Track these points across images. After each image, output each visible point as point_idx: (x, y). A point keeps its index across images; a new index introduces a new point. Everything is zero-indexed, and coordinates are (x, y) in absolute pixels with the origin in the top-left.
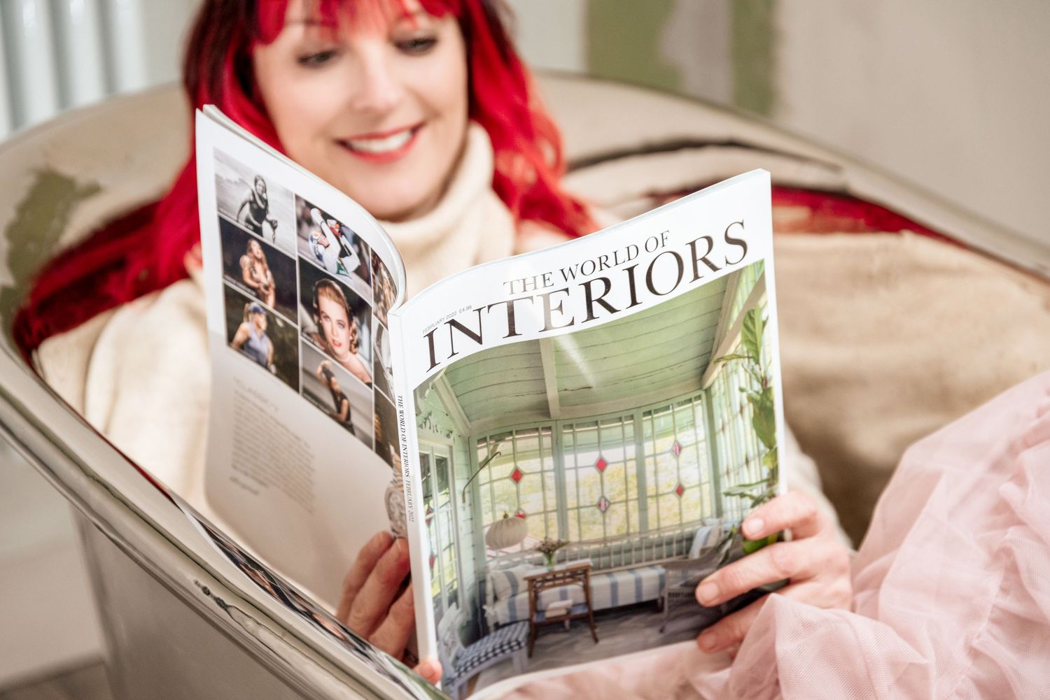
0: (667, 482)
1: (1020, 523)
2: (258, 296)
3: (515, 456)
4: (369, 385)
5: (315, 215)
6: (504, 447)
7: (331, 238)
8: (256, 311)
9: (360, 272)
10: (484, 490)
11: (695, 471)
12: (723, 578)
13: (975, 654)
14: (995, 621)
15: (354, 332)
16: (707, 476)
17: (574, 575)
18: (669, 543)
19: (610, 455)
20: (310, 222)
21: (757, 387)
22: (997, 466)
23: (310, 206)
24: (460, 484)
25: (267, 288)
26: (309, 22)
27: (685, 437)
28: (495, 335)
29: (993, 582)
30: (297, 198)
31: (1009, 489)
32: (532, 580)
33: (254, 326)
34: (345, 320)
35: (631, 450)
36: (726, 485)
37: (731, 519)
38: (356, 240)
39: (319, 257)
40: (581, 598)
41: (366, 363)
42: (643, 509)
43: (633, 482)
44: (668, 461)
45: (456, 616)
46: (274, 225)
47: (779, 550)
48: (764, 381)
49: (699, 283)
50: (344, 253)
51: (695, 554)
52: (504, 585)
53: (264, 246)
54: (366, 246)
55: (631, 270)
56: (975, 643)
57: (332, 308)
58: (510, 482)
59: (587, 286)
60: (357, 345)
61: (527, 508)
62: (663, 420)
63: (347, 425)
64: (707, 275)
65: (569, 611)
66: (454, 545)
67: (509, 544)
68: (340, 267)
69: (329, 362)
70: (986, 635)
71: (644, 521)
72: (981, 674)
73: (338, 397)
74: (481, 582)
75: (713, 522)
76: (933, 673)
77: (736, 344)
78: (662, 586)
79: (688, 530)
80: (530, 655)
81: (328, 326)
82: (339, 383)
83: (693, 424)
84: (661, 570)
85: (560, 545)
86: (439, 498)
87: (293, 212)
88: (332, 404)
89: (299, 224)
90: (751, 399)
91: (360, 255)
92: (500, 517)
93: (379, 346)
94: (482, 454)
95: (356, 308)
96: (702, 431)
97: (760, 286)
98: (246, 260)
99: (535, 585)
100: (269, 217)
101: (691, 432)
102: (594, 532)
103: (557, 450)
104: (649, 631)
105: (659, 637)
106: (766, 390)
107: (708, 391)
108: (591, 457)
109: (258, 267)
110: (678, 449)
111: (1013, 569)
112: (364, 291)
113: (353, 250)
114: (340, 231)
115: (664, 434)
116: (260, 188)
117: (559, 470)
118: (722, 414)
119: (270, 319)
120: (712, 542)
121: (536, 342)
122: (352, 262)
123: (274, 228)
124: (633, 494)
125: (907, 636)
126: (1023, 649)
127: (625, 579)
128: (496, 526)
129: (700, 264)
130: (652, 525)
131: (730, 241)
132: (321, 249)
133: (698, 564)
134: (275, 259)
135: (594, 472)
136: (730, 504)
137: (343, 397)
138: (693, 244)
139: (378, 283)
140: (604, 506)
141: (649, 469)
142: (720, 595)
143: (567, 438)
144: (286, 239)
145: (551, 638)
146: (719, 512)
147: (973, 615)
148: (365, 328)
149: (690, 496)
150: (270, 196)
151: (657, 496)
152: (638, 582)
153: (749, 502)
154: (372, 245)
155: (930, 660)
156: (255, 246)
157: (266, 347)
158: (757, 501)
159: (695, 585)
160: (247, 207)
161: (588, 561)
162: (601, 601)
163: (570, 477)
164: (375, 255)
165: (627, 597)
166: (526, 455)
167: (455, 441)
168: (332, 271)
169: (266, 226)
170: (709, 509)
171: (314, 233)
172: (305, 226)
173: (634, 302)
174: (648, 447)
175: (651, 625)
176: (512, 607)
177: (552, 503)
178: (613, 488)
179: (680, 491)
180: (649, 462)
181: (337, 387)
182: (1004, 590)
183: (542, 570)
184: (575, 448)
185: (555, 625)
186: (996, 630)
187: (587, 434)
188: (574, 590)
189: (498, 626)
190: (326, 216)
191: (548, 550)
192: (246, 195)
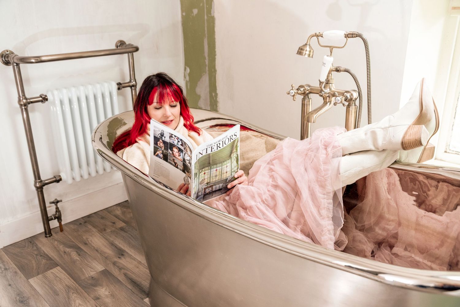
0: (225, 171)
1: (274, 171)
2: (160, 148)
3: (205, 171)
4: (182, 162)
5: (173, 136)
6: (204, 170)
7: (176, 139)
8: (160, 150)
9: (182, 145)
10: (200, 176)
11: (229, 169)
12: (231, 184)
13: (269, 191)
14: (271, 186)
15: (180, 154)
16: (230, 170)
17: (211, 186)
18: (224, 180)
19: (218, 169)
20: (172, 137)
21: (237, 156)
22: (268, 163)
23: (172, 134)
24: (198, 176)
25: (162, 147)
26: (157, 103)
27: (228, 165)
28: (204, 154)
29: (271, 180)
30: (170, 133)
31: (272, 167)
32: (205, 188)
33: (159, 152)
34: (178, 152)
35: (221, 167)
36: (233, 171)
37: (233, 175)
38: (181, 140)
39: (173, 142)
40: (211, 190)
41: (182, 158)
42: (221, 176)
43: (220, 172)
44: (225, 168)
45: (195, 196)
46: (165, 137)
47: (239, 179)
48: (238, 155)
49: (231, 142)
50: (178, 142)
51: (228, 181)
52: (201, 189)
53: (162, 140)
54: (183, 141)
55: (223, 142)
56: (269, 189)
57: (175, 150)
58: (204, 175)
59: (217, 145)
60: (180, 155)
61: (205, 178)
62: (225, 163)
63: (177, 167)
64: (232, 141)
65: (209, 192)
66: (196, 185)
67: (203, 183)
68: (177, 144)
69: (174, 158)
70: (270, 188)
71: (221, 178)
72: (270, 194)
73: (175, 163)
74: (198, 190)
75: (230, 176)
76: (263, 194)
77: (235, 150)
78: (223, 186)
79: (227, 178)
80: (203, 199)
81: (174, 153)
82: (176, 161)
83: (229, 163)
84: (223, 184)
85: (209, 182)
86: (196, 179)
87: (169, 135)
88: (174, 164)
89: (170, 137)
90: (236, 158)
91: (182, 142)
92: (202, 180)
93: (185, 156)
94: (201, 171)
95: (180, 150)
96: (230, 163)
97: (238, 141)
98: (159, 142)
99: (205, 189)
100: (164, 136)
101: (229, 164)
102: (214, 180)
103: (211, 169)
104: (220, 193)
105: (221, 193)
106: (238, 156)
107: (231, 158)
108: (215, 169)
109: (161, 143)
110: (227, 166)
111: (274, 178)
112: (182, 148)
113: (181, 141)
114: (178, 138)
115: (225, 165)
116: (162, 132)
117: (210, 172)
118: (233, 160)
119: (162, 151)
120: (230, 179)
121: (210, 154)
122: (180, 143)
123: (165, 138)
124: (220, 174)
125: (259, 189)
126: (276, 190)
127: (218, 186)
128: (201, 181)
129: (231, 139)
130: (222, 178)
131: (235, 135)
132: (174, 141)
133: (228, 182)
134: (164, 142)
135: (215, 171)
136: (233, 173)
137: (176, 163)
138: (230, 136)
139: (185, 146)
140: (216, 176)
141: (223, 170)
142: (231, 186)
143: (212, 167)
144: (167, 139)
145: (207, 196)
146: (231, 175)
147: (268, 185)
148: (182, 153)
149: (228, 173)
150: (164, 133)
151: (224, 173)
152: (219, 186)
153: (235, 173)
154: (184, 141)
155: (262, 192)
156: (161, 140)
157: (161, 156)
158: (236, 172)
159: (227, 186)
160: (160, 135)
161: (213, 184)
162: (214, 190)
163: (212, 172)
164: (185, 142)
165: (218, 188)
166: (206, 170)
167: (198, 170)
168: (176, 144)
169: (163, 137)
170: (230, 174)
171: (173, 138)
172: (171, 138)
173: (223, 146)
174: (223, 167)
175: (220, 192)
176: (202, 193)
177: (209, 176)
178: (218, 173)
179: (227, 172)
180: (223, 169)
181: (175, 162)
182: (272, 181)
183: (207, 186)
184: (213, 168)
185: (207, 194)
186: (272, 187)
187: (215, 166)
188: (210, 189)
189: (200, 196)
190: (175, 136)
191: (207, 183)
192: (160, 133)
